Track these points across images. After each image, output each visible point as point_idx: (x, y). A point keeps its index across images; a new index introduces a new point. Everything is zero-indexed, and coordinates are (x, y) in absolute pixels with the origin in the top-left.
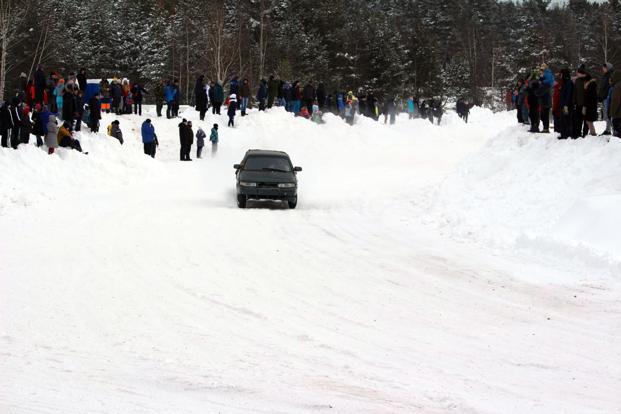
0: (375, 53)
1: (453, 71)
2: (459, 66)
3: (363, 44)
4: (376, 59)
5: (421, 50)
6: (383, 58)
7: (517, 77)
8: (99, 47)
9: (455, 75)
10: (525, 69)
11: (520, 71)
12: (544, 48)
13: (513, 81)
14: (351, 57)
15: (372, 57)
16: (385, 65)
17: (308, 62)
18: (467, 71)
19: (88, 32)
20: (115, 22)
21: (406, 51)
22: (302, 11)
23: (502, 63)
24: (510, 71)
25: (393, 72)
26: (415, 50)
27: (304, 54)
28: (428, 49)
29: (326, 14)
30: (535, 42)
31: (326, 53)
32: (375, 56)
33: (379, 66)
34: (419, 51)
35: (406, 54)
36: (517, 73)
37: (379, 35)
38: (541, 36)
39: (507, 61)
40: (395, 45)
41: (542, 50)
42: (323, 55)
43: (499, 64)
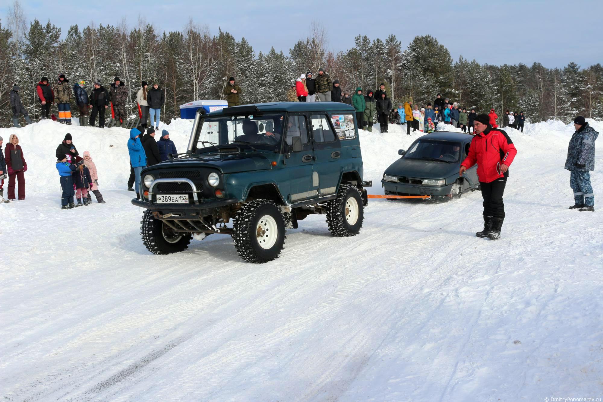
0: (474, 89)
1: (527, 101)
2: (531, 98)
3: (465, 83)
4: (475, 93)
5: (506, 86)
6: (479, 92)
7: (571, 104)
8: (279, 90)
9: (529, 104)
10: (576, 99)
11: (572, 100)
12: (589, 85)
13: (568, 107)
14: (457, 92)
15: (471, 92)
16: (481, 96)
17: (426, 96)
18: (537, 101)
19: (272, 81)
20: (291, 74)
21: (496, 88)
22: (421, 62)
23: (560, 95)
24: (566, 100)
25: (487, 101)
26: (502, 87)
27: (423, 90)
28: (510, 86)
29: (438, 63)
30: (582, 81)
31: (438, 89)
32: (474, 91)
33: (477, 98)
34: (504, 87)
35: (495, 90)
36: (571, 101)
37: (476, 77)
38: (586, 76)
39: (564, 94)
40: (487, 83)
41: (588, 85)
42: (436, 90)
43: (558, 96)
